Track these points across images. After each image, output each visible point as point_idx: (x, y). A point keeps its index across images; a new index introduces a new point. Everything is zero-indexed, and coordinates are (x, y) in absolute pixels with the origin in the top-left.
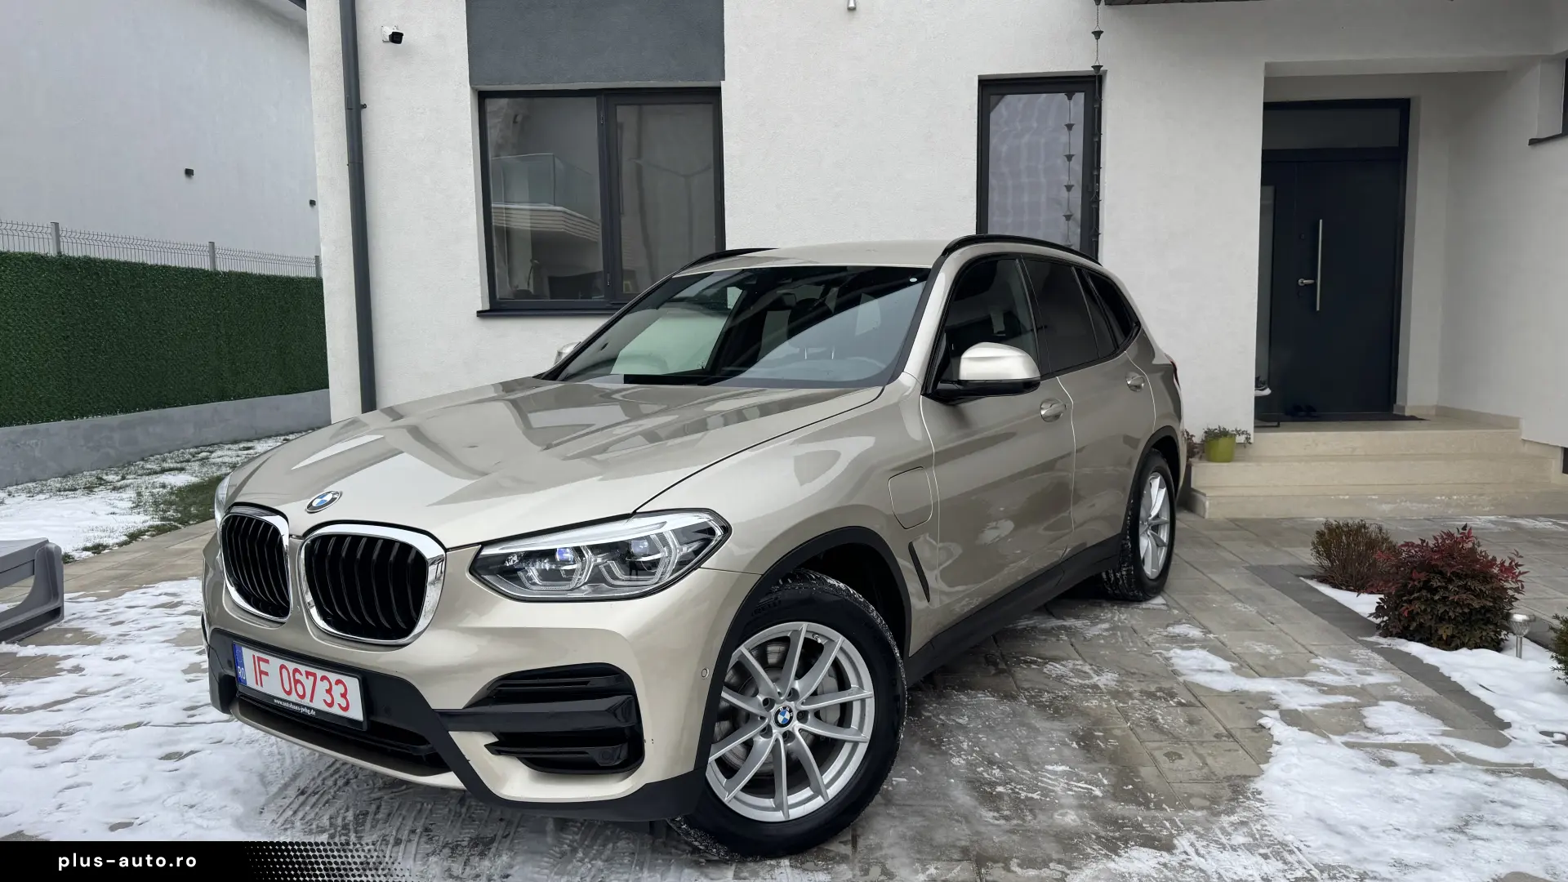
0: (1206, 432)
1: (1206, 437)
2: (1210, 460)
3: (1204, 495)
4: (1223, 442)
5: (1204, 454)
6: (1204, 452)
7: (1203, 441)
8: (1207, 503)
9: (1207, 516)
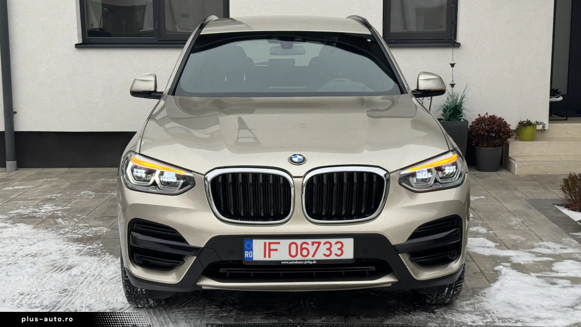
0: (519, 123)
1: (518, 126)
2: (521, 140)
3: (515, 160)
4: (529, 129)
5: (518, 137)
6: (518, 135)
7: (517, 128)
8: (516, 166)
9: (516, 173)
